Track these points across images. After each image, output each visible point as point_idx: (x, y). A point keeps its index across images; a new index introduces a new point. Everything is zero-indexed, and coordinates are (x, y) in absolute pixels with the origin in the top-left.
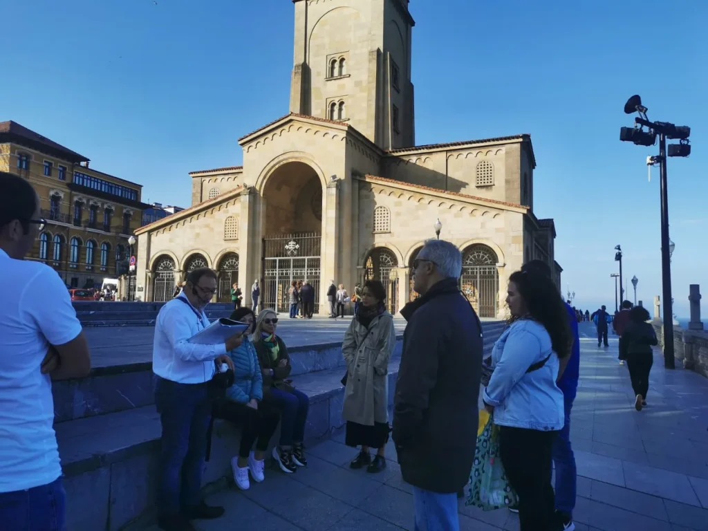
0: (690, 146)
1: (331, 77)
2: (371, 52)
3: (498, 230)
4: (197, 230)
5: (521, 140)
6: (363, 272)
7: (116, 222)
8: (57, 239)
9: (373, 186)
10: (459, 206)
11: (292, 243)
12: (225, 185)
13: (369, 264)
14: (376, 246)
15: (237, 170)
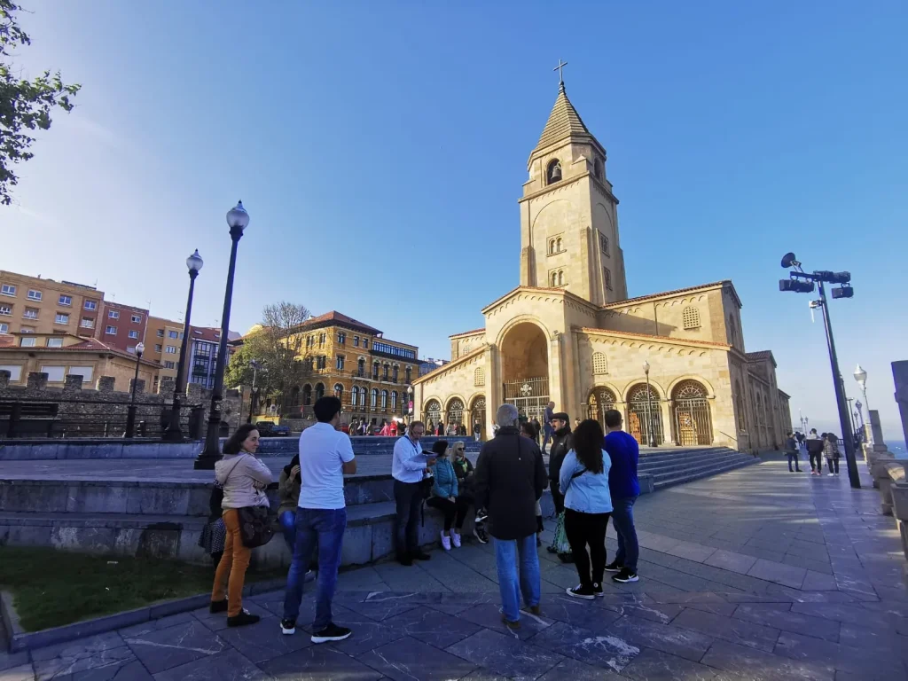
0: (852, 289)
1: (551, 254)
2: (582, 231)
3: (705, 367)
4: (455, 380)
5: (721, 286)
6: (587, 409)
7: (401, 375)
8: (363, 391)
9: (589, 336)
10: (667, 348)
11: (526, 386)
12: (475, 343)
13: (592, 400)
14: (597, 385)
15: (481, 332)
